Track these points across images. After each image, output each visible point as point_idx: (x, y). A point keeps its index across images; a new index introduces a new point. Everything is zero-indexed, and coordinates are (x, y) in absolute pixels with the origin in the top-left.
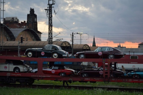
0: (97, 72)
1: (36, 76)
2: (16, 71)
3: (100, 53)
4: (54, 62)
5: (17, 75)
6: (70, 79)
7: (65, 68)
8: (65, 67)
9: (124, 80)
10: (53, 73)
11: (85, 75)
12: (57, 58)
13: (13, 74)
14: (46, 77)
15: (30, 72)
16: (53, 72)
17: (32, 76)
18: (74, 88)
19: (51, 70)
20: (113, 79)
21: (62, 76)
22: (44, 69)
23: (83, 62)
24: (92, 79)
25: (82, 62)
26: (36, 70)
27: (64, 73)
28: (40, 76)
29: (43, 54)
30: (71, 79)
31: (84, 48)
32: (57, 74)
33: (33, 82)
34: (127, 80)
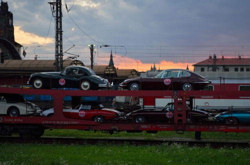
0: (162, 113)
1: (50, 122)
2: (13, 114)
3: (168, 80)
4: (80, 97)
5: (15, 120)
6: (113, 127)
7: (102, 108)
8: (101, 106)
9: (211, 127)
10: (82, 116)
11: (140, 119)
12: (89, 89)
13: (7, 120)
14: (69, 125)
15: (38, 115)
16: (82, 114)
17: (43, 122)
18: (128, 143)
19: (77, 111)
20: (191, 126)
21: (97, 122)
22: (65, 110)
23: (117, 97)
24: (154, 127)
25: (115, 97)
26: (51, 111)
27: (102, 116)
28: (58, 123)
29: (62, 82)
30: (115, 127)
31: (107, 72)
32: (90, 117)
33: (42, 133)
34: (216, 128)
